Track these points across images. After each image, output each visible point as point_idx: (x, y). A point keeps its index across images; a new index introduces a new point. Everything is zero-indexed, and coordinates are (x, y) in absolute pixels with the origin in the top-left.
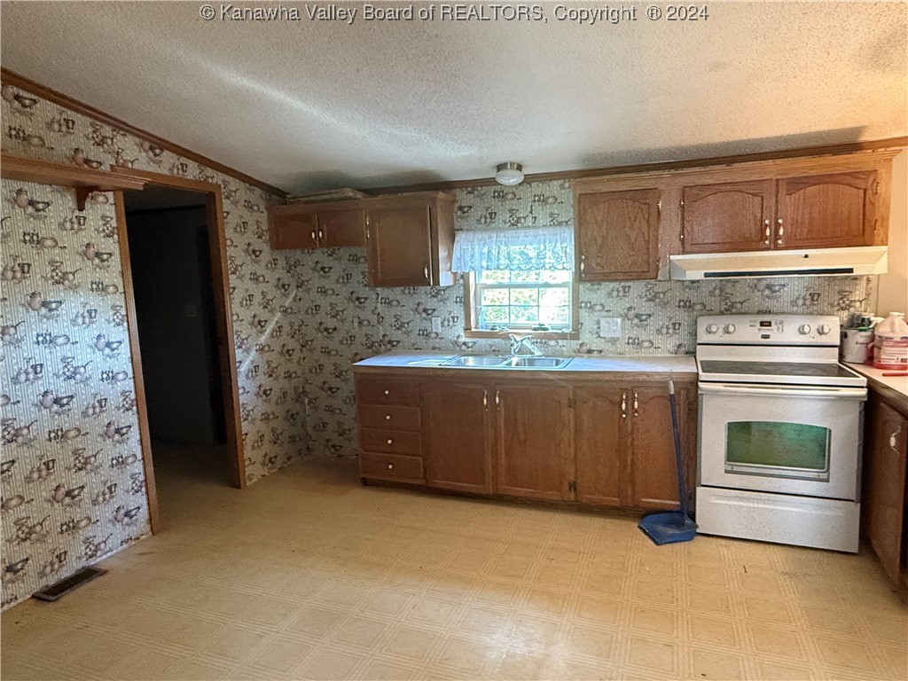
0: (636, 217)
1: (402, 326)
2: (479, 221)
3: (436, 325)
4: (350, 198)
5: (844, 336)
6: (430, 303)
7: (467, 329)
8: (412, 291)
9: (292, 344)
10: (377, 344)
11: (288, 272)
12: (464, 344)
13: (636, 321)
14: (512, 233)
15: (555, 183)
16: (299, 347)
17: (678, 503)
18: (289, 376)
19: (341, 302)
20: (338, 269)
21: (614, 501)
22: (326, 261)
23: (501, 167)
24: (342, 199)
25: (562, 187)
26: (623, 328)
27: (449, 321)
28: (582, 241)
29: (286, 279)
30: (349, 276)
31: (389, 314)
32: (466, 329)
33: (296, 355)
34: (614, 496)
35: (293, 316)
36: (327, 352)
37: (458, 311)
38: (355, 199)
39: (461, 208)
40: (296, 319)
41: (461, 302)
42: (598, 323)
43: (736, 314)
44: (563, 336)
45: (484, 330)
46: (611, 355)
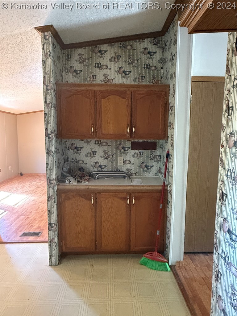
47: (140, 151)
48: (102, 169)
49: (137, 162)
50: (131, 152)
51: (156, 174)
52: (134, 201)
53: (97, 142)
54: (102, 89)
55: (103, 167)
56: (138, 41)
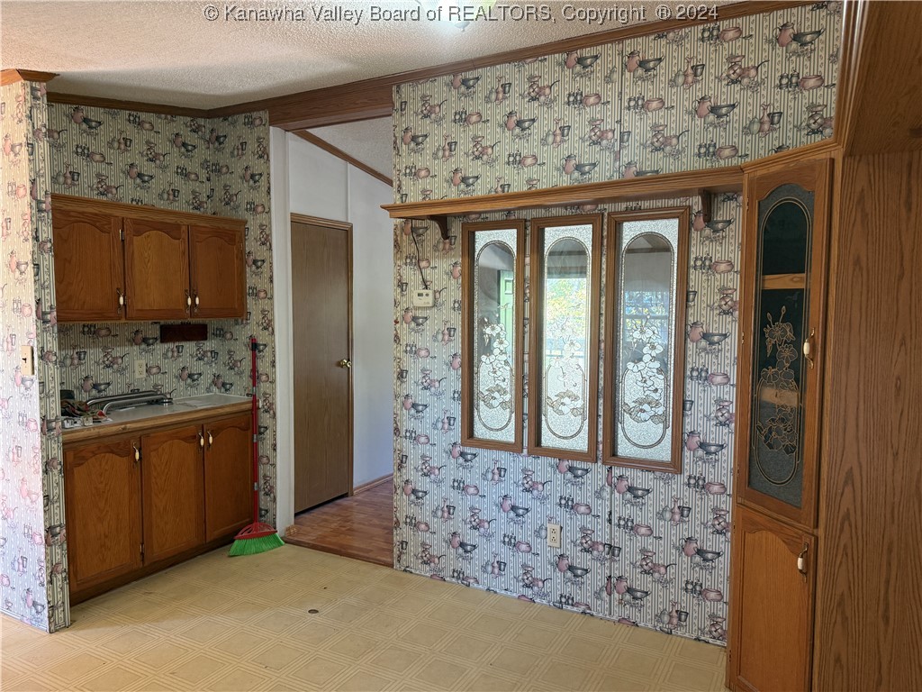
47: (177, 344)
48: (100, 391)
49: (172, 367)
50: (160, 348)
51: (208, 390)
52: (211, 438)
53: (86, 329)
54: (134, 216)
55: (103, 387)
56: (163, 116)
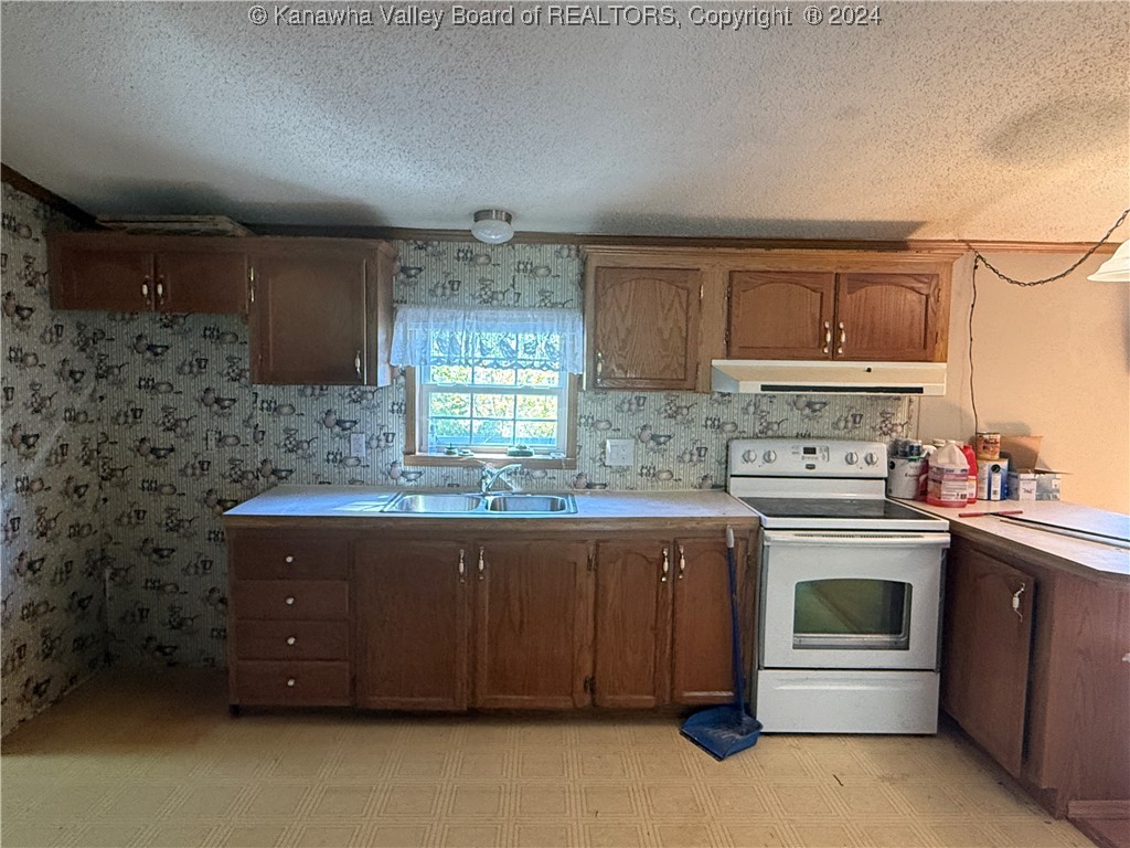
0: (672, 305)
1: (298, 445)
2: (432, 292)
3: (358, 446)
4: (222, 233)
5: (892, 466)
6: (348, 411)
7: (409, 453)
8: (317, 392)
9: (85, 476)
10: (250, 476)
11: (82, 349)
12: (404, 474)
13: (652, 444)
14: (486, 313)
15: (549, 247)
16: (97, 480)
17: (731, 694)
18: (76, 531)
19: (186, 406)
20: (181, 349)
21: (648, 700)
22: (160, 336)
23: (480, 215)
24: (208, 234)
25: (558, 254)
26: (635, 455)
27: (379, 440)
28: (599, 332)
29: (79, 362)
30: (202, 363)
31: (275, 428)
32: (407, 453)
33: (91, 496)
34: (648, 694)
35: (87, 426)
36: (153, 487)
37: (395, 424)
38: (234, 236)
39: (404, 270)
40: (92, 432)
41: (399, 411)
42: (603, 445)
43: (772, 437)
44: (556, 464)
45: (434, 454)
46: (618, 490)
